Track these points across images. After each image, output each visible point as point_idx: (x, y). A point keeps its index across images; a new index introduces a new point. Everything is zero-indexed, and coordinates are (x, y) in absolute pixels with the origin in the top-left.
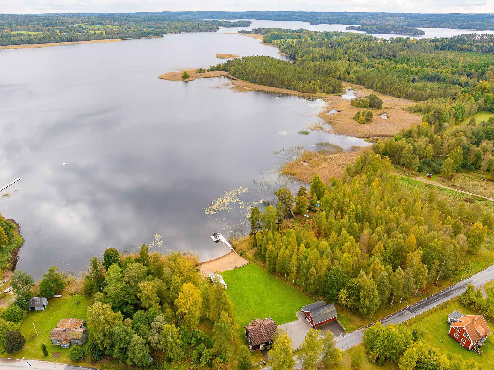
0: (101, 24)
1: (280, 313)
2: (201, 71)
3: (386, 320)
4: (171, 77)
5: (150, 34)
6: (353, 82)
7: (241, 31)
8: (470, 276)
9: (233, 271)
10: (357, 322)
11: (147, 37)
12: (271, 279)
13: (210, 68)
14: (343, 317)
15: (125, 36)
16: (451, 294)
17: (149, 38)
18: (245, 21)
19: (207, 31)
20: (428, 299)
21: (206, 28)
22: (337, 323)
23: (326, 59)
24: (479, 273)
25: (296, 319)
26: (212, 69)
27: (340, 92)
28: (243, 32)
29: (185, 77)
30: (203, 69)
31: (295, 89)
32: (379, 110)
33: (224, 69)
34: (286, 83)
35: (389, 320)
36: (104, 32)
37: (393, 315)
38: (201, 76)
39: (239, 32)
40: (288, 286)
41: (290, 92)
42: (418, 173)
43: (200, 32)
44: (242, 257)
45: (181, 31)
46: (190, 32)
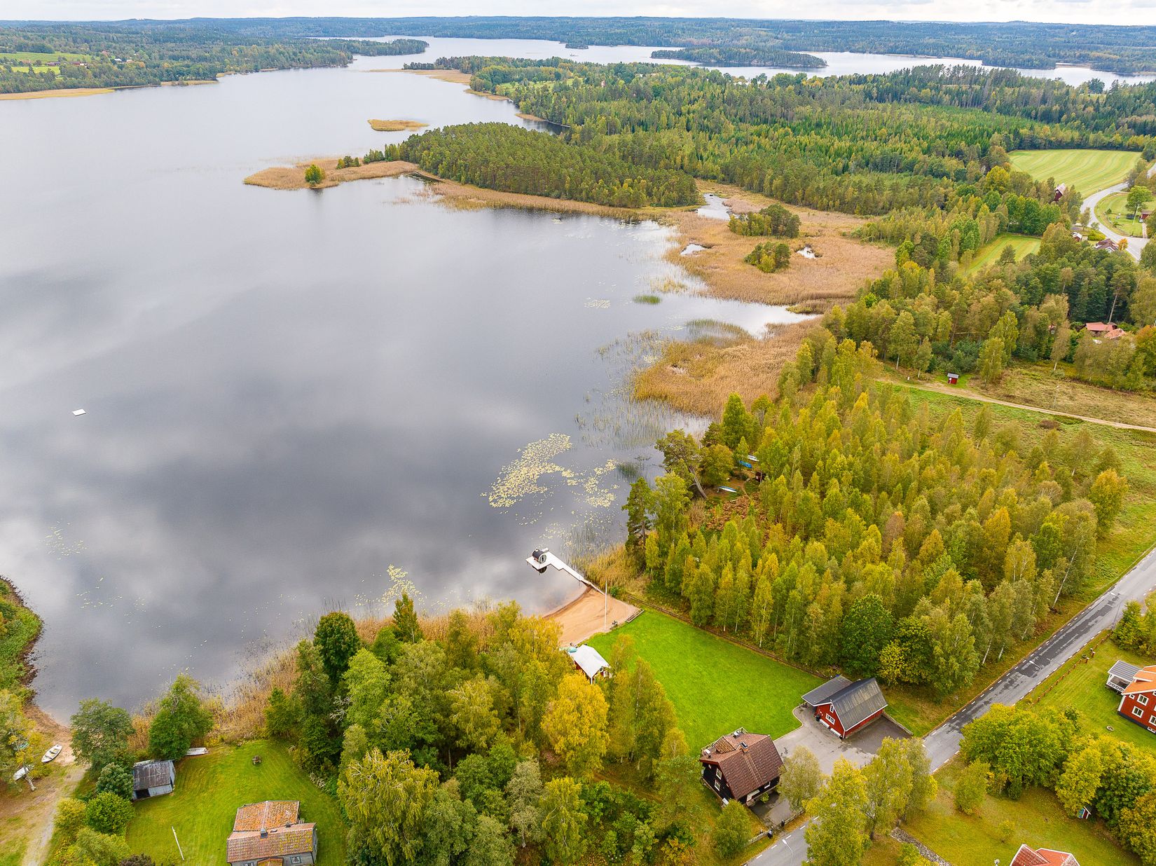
0: (42, 49)
1: (757, 717)
2: (348, 163)
3: (985, 700)
4: (277, 180)
5: (184, 75)
6: (714, 178)
7: (409, 64)
8: (1112, 586)
9: (613, 635)
10: (928, 712)
11: (177, 82)
13: (368, 154)
14: (894, 706)
15: (117, 80)
16: (1090, 627)
17: (183, 85)
18: (412, 41)
19: (324, 66)
20: (1051, 643)
21: (322, 57)
22: (888, 720)
23: (636, 127)
24: (1126, 577)
25: (798, 725)
26: (374, 158)
27: (694, 203)
28: (414, 67)
29: (314, 179)
30: (353, 157)
31: (589, 199)
32: (794, 240)
33: (405, 157)
34: (567, 186)
35: (990, 699)
36: (56, 70)
37: (996, 685)
38: (353, 176)
39: (406, 68)
40: (750, 653)
41: (580, 206)
42: (927, 375)
43: (308, 68)
44: (619, 599)
45: (259, 67)
46: (282, 68)
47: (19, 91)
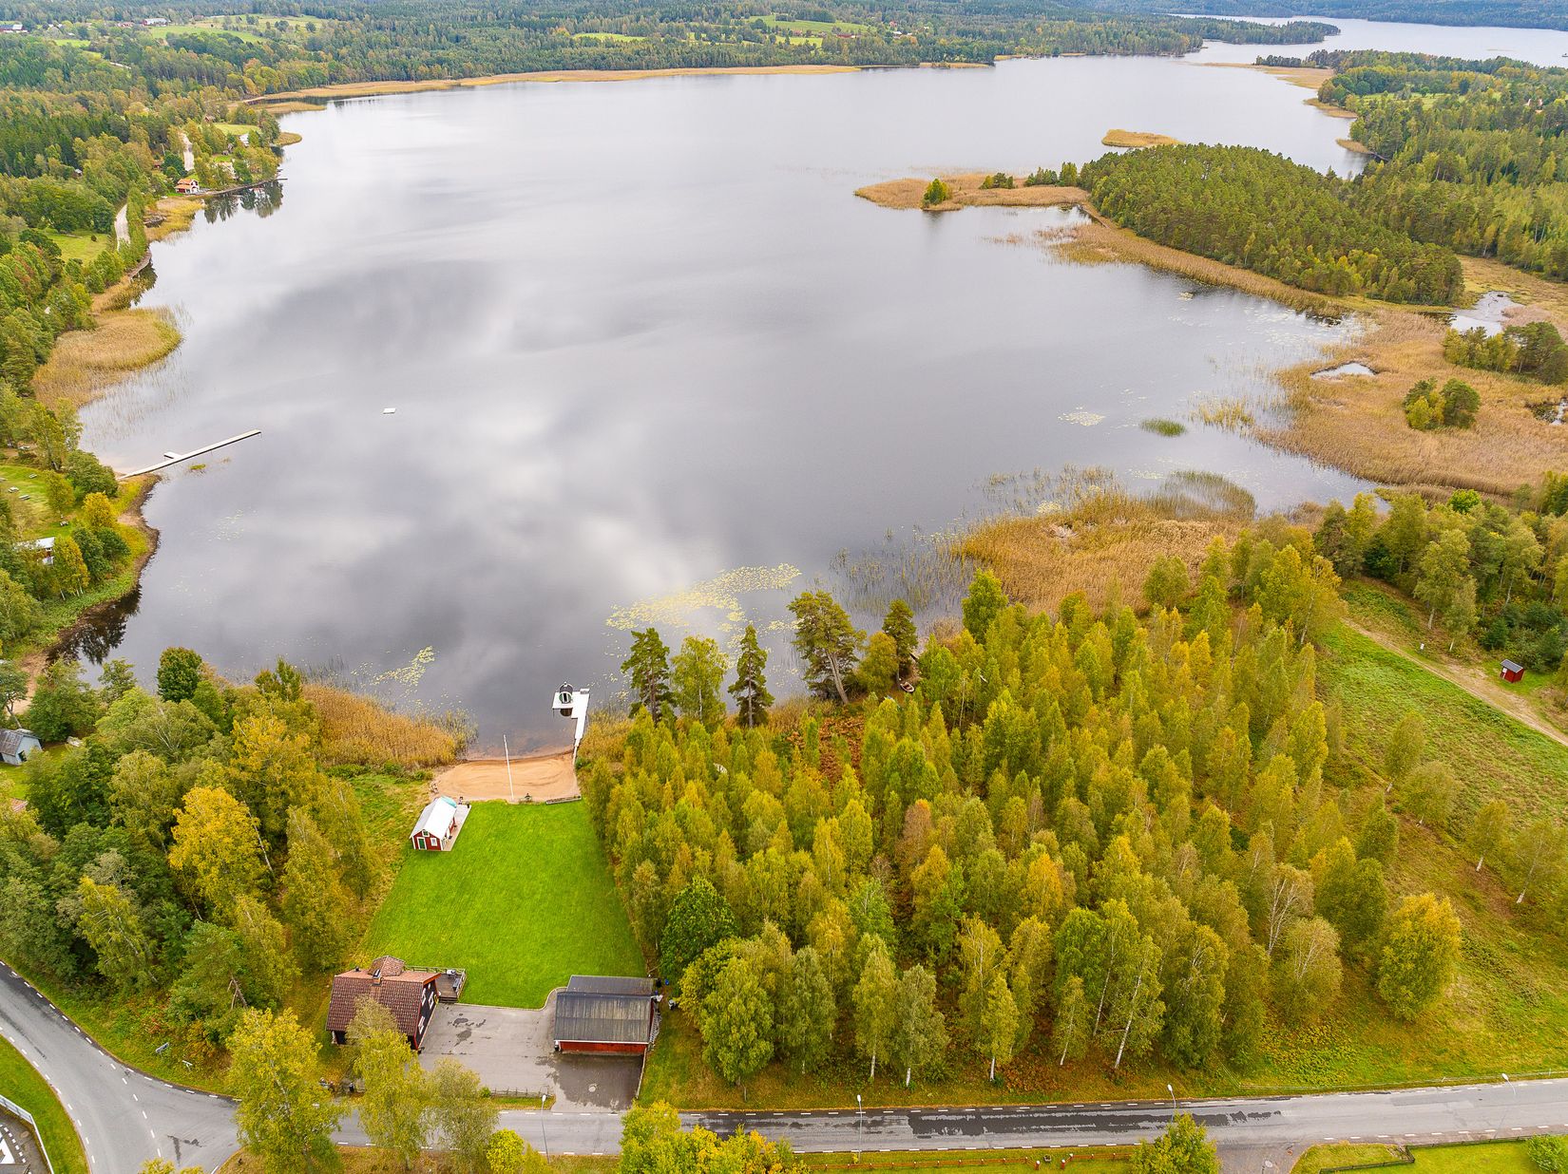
0: (823, 18)
1: (512, 973)
2: (1001, 182)
3: (800, 1121)
4: (890, 196)
5: (952, 55)
6: (1540, 269)
7: (1265, 58)
8: (1287, 1094)
9: (511, 810)
10: (701, 1086)
11: (938, 64)
12: (589, 864)
13: (1035, 174)
14: (675, 1054)
15: (872, 57)
16: (1138, 1128)
17: (945, 67)
18: (1314, 25)
19: (1149, 55)
20: (1027, 1112)
21: (1152, 41)
22: (640, 1065)
23: (1497, 173)
24: (1344, 1096)
25: (537, 1006)
26: (1043, 180)
27: (1447, 300)
28: (1271, 63)
29: (936, 199)
30: (1007, 177)
32: (1546, 388)
33: (1079, 182)
34: (1248, 247)
35: (807, 1125)
36: (819, 42)
37: (843, 1114)
38: (989, 201)
39: (1260, 62)
42: (1470, 649)
43: (1127, 55)
44: (579, 774)
46: (1093, 53)
47: (761, 65)
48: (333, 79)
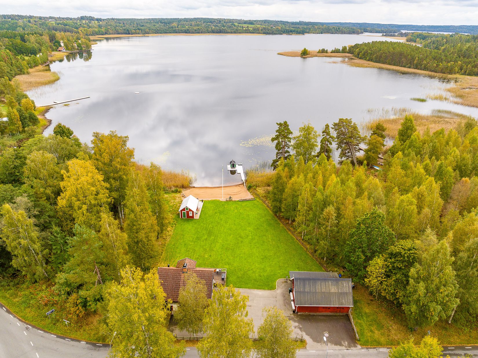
0: (251, 23)
2: (323, 51)
4: (290, 54)
5: (292, 32)
7: (385, 34)
9: (223, 203)
11: (288, 34)
13: (334, 50)
17: (290, 35)
19: (349, 34)
25: (272, 288)
26: (336, 51)
28: (387, 35)
29: (304, 54)
30: (326, 50)
31: (425, 69)
33: (350, 52)
36: (251, 29)
38: (322, 55)
39: (383, 36)
43: (342, 34)
44: (249, 191)
45: (323, 32)
46: (333, 33)
47: (235, 33)
48: (106, 33)
